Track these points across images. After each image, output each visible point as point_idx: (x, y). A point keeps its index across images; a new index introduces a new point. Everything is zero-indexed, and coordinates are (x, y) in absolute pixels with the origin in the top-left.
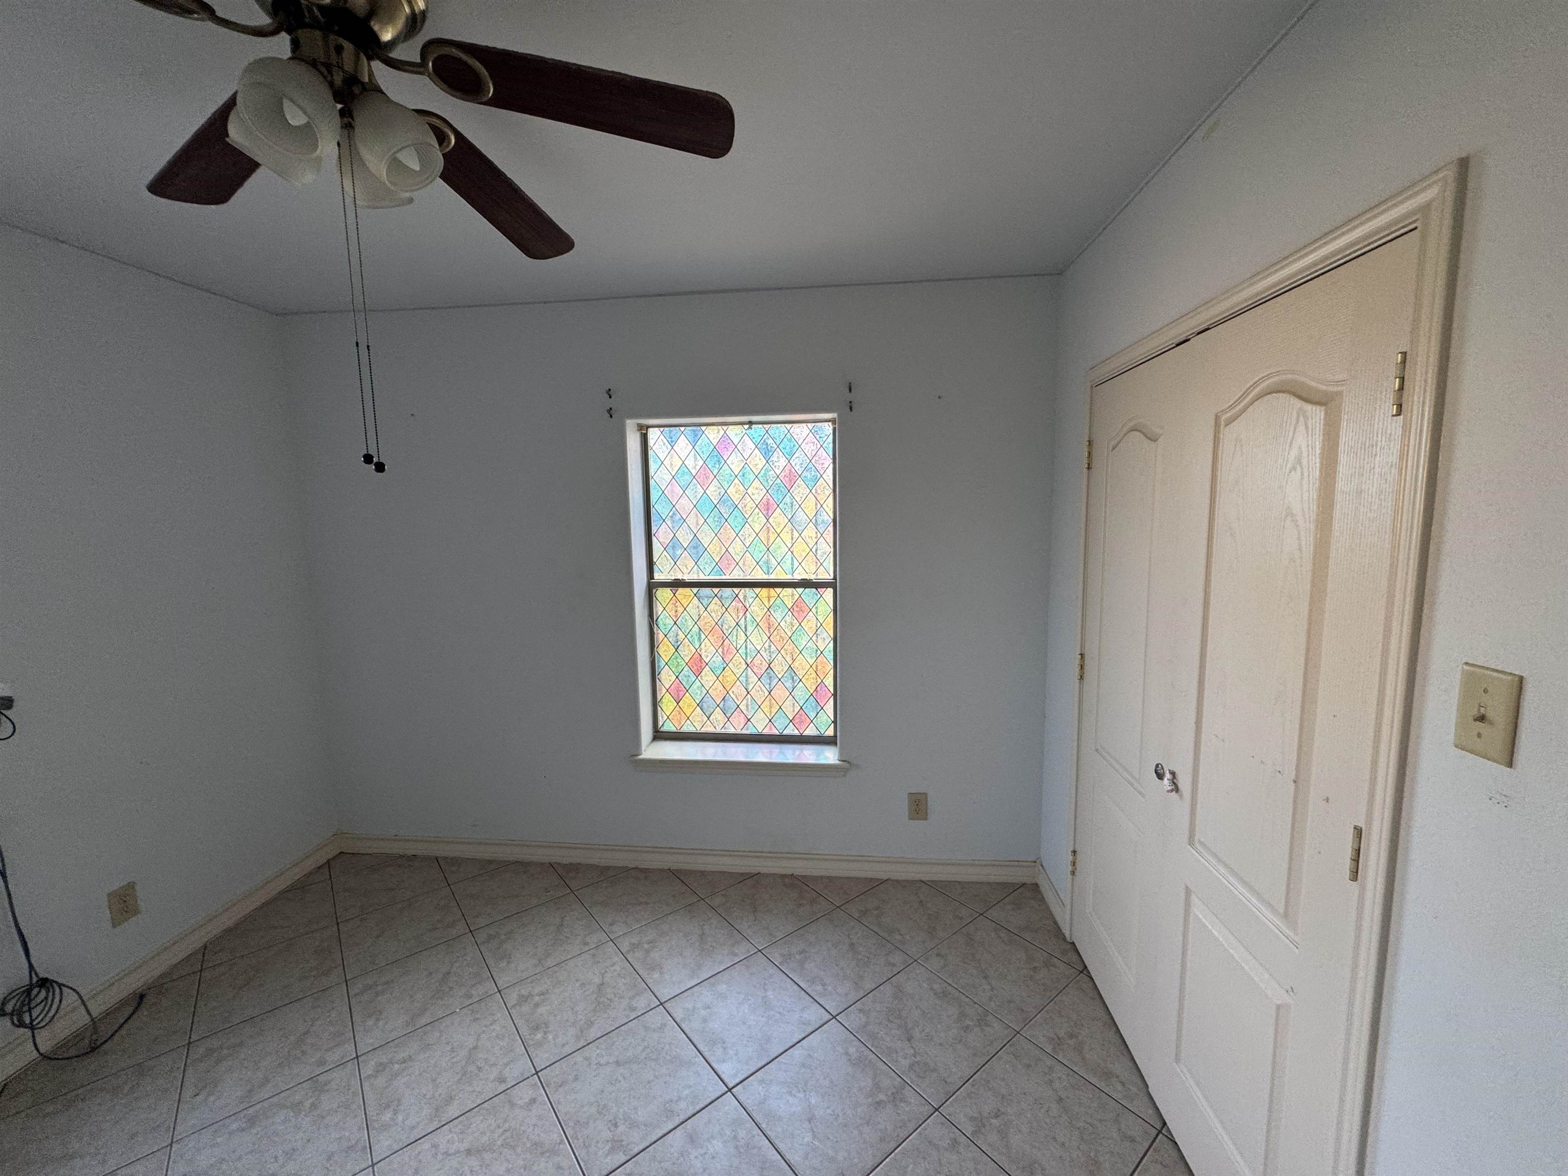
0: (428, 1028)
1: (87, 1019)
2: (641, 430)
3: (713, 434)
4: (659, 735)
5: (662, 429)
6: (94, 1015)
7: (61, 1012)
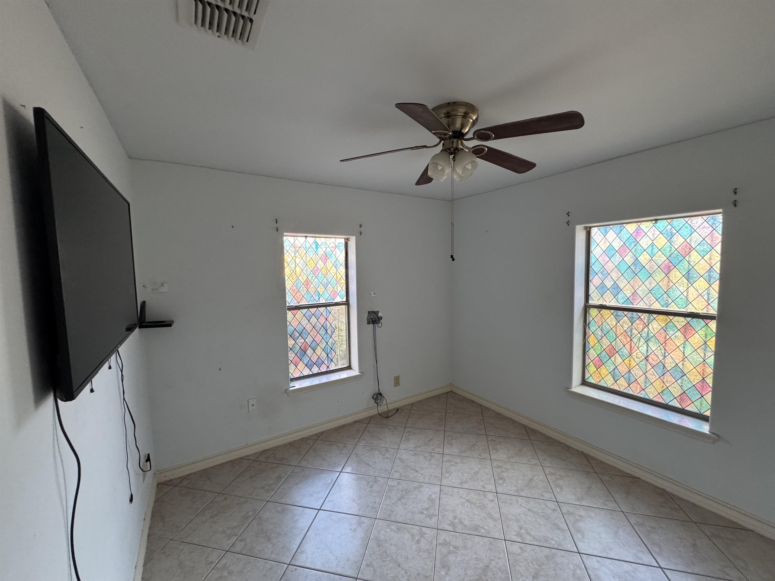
0: (465, 457)
1: (387, 410)
2: (586, 229)
3: (631, 228)
4: (584, 383)
5: (599, 228)
6: (389, 409)
7: (382, 405)
